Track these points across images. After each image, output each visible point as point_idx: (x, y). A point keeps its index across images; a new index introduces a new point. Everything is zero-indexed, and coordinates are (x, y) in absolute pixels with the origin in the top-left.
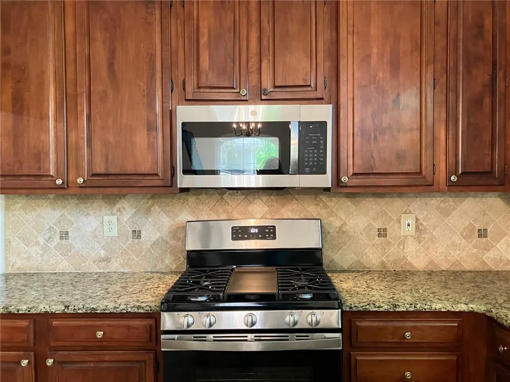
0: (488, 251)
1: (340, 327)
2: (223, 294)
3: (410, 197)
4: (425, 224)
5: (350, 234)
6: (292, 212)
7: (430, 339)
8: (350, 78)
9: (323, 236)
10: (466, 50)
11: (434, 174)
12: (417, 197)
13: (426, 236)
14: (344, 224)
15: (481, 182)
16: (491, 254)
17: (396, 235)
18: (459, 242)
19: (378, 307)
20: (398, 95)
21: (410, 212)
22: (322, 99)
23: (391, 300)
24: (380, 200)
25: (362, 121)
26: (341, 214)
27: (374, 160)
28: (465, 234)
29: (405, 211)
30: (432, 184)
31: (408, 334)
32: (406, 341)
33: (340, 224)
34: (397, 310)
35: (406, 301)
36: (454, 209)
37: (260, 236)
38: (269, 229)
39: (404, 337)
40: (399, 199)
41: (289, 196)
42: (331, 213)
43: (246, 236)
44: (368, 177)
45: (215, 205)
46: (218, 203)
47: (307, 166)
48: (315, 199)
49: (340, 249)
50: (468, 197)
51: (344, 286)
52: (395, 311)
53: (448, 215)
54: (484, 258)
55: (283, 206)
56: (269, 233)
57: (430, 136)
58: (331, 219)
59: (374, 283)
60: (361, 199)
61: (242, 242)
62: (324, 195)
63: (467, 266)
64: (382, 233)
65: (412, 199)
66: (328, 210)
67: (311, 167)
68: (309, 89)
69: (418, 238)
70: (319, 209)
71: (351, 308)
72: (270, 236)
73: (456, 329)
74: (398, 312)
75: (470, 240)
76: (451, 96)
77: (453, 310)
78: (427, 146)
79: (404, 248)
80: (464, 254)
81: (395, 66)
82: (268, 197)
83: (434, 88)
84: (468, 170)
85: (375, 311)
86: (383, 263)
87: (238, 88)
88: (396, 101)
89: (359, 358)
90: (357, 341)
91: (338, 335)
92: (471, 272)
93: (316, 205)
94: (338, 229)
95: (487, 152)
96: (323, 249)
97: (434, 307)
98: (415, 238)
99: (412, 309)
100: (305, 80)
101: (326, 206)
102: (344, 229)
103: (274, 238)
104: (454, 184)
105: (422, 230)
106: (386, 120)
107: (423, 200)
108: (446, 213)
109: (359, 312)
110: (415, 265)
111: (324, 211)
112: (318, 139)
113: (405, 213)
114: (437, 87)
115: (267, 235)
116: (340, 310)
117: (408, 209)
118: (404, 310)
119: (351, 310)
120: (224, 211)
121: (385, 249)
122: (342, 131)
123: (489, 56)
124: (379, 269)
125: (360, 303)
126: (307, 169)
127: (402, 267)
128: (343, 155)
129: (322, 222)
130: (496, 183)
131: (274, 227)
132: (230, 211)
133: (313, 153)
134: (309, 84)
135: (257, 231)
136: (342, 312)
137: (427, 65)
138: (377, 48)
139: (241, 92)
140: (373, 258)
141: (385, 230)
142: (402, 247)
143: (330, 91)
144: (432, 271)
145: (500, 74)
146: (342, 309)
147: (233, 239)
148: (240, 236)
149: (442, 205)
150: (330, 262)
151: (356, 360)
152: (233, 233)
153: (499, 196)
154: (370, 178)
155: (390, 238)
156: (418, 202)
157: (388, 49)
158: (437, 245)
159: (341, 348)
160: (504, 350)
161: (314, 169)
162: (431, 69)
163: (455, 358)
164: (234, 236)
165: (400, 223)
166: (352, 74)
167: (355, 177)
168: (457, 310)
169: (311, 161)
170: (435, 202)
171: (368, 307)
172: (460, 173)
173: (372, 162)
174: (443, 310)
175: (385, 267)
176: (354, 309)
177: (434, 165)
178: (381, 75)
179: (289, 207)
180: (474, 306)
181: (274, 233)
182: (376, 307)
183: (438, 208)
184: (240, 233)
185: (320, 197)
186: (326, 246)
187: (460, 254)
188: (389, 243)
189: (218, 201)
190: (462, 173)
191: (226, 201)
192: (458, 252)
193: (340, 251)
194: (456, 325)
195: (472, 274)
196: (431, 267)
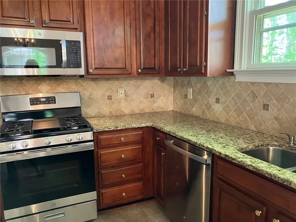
0: (154, 103)
1: (93, 139)
2: (31, 130)
3: (121, 80)
4: (128, 93)
5: (94, 99)
6: (63, 89)
7: (131, 140)
8: (91, 19)
9: (81, 101)
10: (143, 10)
11: (131, 69)
12: (125, 80)
13: (129, 98)
14: (91, 94)
15: (150, 73)
16: (155, 105)
17: (116, 98)
18: (143, 100)
19: (109, 129)
20: (114, 30)
21: (122, 88)
22: (77, 29)
23: (115, 125)
24: (108, 82)
25: (98, 41)
26: (90, 89)
27: (105, 61)
28: (145, 97)
29: (120, 87)
30: (130, 73)
31: (122, 139)
32: (122, 142)
33: (89, 94)
34: (118, 129)
35: (121, 126)
36: (141, 86)
37: (47, 102)
38: (52, 98)
39: (121, 140)
40: (117, 81)
41: (62, 80)
42: (85, 89)
43: (38, 103)
44: (102, 70)
45: (17, 86)
46: (19, 86)
47: (72, 64)
48: (76, 81)
49: (90, 107)
50: (146, 80)
51: (93, 123)
52: (117, 130)
53: (138, 88)
54: (153, 107)
55: (58, 86)
56: (52, 100)
57: (129, 51)
58: (85, 92)
59: (107, 120)
60: (99, 82)
61: (37, 106)
62: (81, 79)
63: (147, 111)
64: (110, 98)
65: (123, 81)
66: (83, 87)
67: (73, 64)
68: (70, 23)
69: (126, 99)
70: (78, 87)
71: (97, 130)
72: (52, 102)
73: (141, 134)
74: (118, 130)
75: (148, 99)
76: (138, 32)
77: (140, 126)
78: (128, 55)
79: (120, 104)
80: (145, 105)
81: (112, 14)
82: (49, 82)
83: (130, 28)
84: (145, 67)
85: (108, 131)
86: (111, 112)
87: (28, 18)
88: (113, 33)
89: (101, 152)
90: (101, 145)
91: (92, 143)
92: (148, 113)
93: (76, 85)
94: (88, 97)
95: (153, 59)
96: (81, 107)
97: (132, 126)
98: (124, 100)
99: (124, 128)
100: (67, 18)
101: (82, 86)
102: (91, 97)
103: (55, 103)
104: (140, 73)
105: (127, 95)
106: (109, 42)
107: (128, 81)
108: (137, 87)
109: (101, 132)
110: (125, 112)
111: (81, 88)
112: (76, 50)
113: (120, 88)
114: (131, 27)
115: (51, 102)
116: (92, 132)
117: (121, 86)
118: (120, 129)
119: (97, 131)
120: (23, 89)
121: (111, 105)
122: (88, 46)
123: (152, 14)
124: (109, 115)
125: (101, 128)
126: (72, 65)
127: (119, 113)
128: (89, 59)
129: (80, 94)
130: (156, 72)
131: (54, 97)
132: (27, 90)
133: (74, 57)
134: (69, 20)
135: (45, 100)
136: (93, 132)
137: (127, 16)
138: (104, 5)
139: (30, 21)
140: (106, 110)
141: (111, 96)
142: (119, 104)
143: (81, 25)
144: (132, 114)
145: (157, 23)
146: (93, 131)
147: (31, 105)
148: (35, 103)
149: (136, 84)
150: (86, 113)
151: (101, 153)
152: (31, 102)
153: (158, 79)
154: (103, 70)
155: (114, 100)
156: (126, 83)
157: (109, 6)
158: (134, 102)
159: (93, 149)
160: (159, 139)
161: (75, 66)
162: (128, 18)
163: (141, 146)
164: (32, 103)
165: (118, 93)
166: (91, 17)
167: (95, 70)
168: (142, 126)
169: (73, 61)
170: (132, 82)
171: (105, 129)
172: (142, 68)
173: (104, 63)
174: (136, 127)
175: (112, 114)
176: (99, 131)
177: (131, 65)
178: (106, 19)
179: (61, 86)
180: (148, 124)
181: (55, 100)
182: (108, 129)
183: (134, 85)
184: (35, 101)
185: (79, 81)
186: (83, 106)
187: (143, 106)
188: (113, 102)
189: (19, 84)
190: (143, 68)
191: (24, 84)
192: (143, 105)
193: (90, 108)
194: (141, 132)
195: (148, 114)
196: (132, 112)
